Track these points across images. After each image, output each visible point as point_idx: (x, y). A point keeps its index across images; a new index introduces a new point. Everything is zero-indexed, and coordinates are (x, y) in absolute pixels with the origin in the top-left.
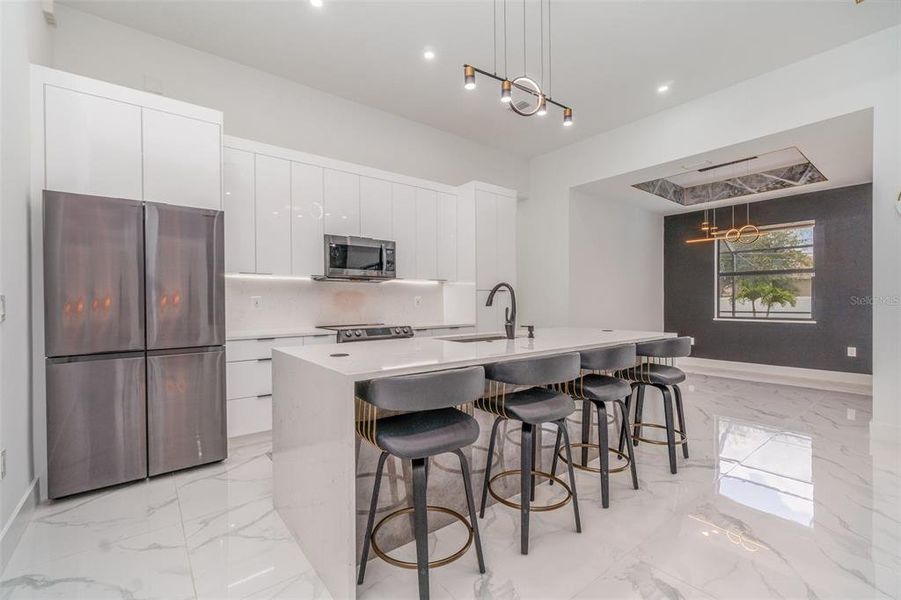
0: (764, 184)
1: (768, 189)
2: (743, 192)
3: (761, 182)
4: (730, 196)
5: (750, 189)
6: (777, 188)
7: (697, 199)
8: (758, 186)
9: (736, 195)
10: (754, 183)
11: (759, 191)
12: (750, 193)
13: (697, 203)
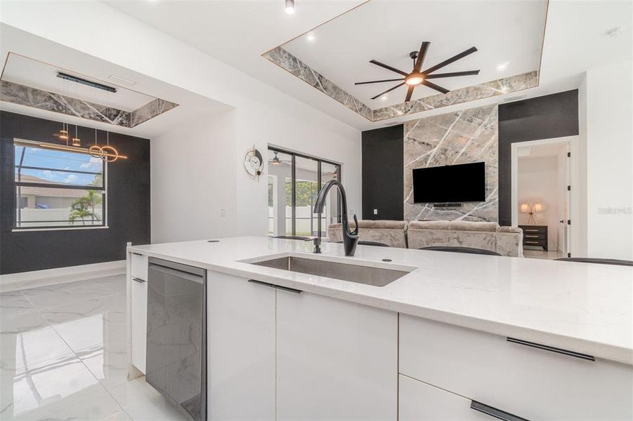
0: (87, 112)
1: (90, 118)
2: (67, 112)
3: (84, 109)
4: (53, 110)
5: (74, 112)
6: (97, 120)
7: (14, 98)
8: (82, 112)
9: (60, 111)
10: (78, 107)
11: (82, 116)
12: (74, 115)
13: (12, 101)
